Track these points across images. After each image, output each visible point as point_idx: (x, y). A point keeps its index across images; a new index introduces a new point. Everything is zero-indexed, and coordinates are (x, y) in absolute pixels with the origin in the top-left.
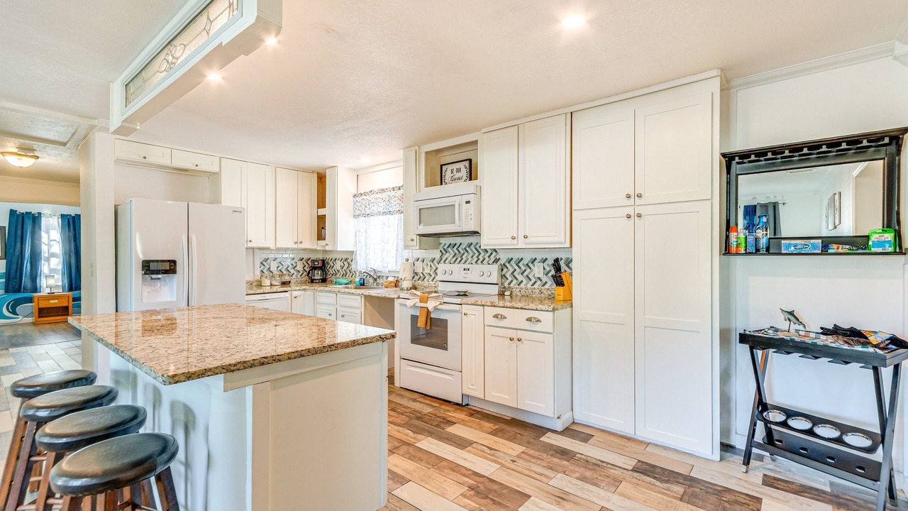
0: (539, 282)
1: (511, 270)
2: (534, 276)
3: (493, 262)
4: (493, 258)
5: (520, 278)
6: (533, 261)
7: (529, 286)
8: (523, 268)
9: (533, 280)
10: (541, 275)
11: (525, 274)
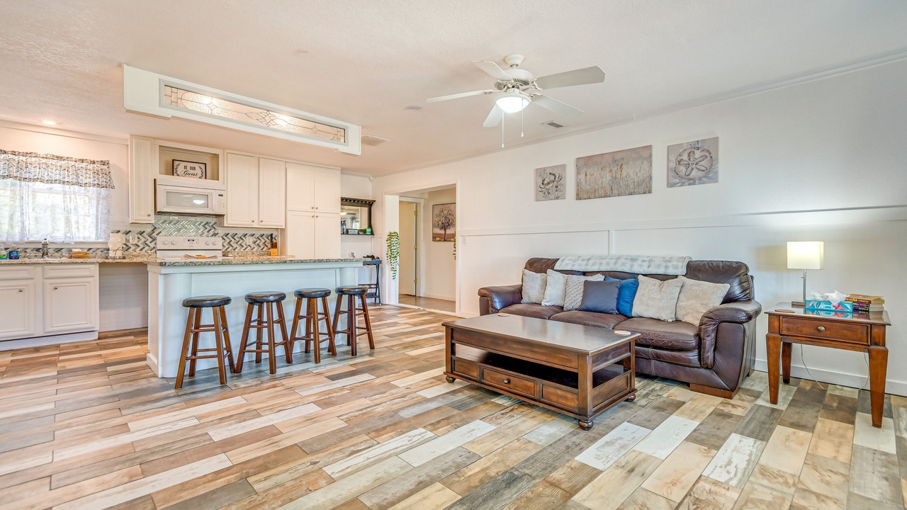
0: (249, 248)
1: (228, 241)
2: (246, 244)
3: (212, 236)
4: (211, 233)
5: (235, 246)
6: (245, 235)
7: (242, 250)
8: (238, 240)
9: (245, 247)
10: (251, 244)
11: (239, 243)
